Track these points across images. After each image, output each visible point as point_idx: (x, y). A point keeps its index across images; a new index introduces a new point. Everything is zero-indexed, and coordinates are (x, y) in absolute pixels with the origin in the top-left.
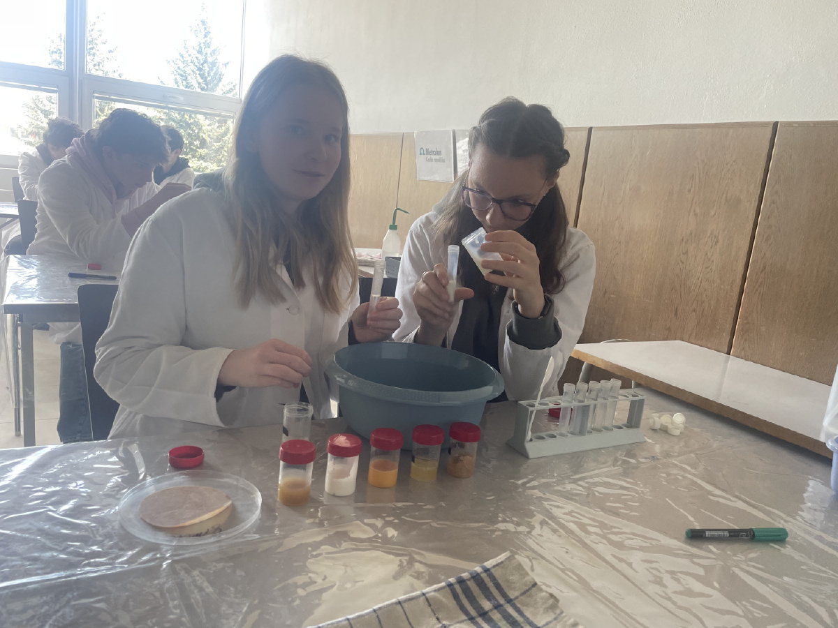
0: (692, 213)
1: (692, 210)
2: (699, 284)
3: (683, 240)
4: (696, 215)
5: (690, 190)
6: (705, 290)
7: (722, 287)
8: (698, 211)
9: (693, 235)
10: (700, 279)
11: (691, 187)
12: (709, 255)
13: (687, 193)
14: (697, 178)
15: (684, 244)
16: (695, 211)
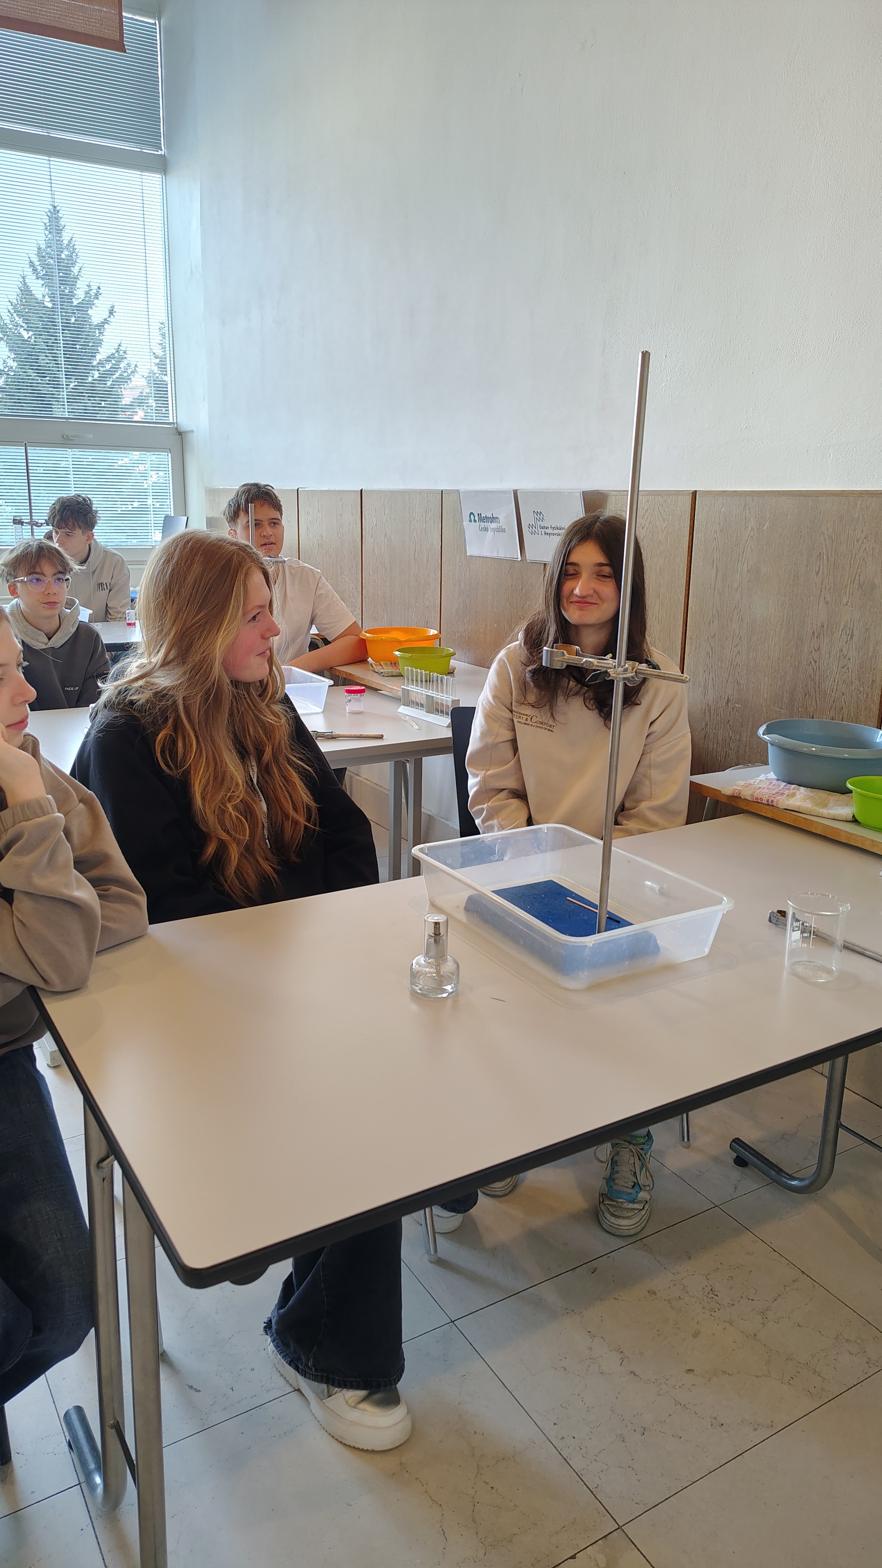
0: (822, 599)
1: (822, 596)
2: (835, 687)
3: (814, 633)
4: (827, 603)
5: (819, 572)
7: (861, 689)
8: (828, 598)
9: (825, 627)
10: (836, 681)
11: (819, 568)
12: (845, 651)
13: (815, 577)
14: (825, 558)
15: (815, 638)
16: (825, 599)
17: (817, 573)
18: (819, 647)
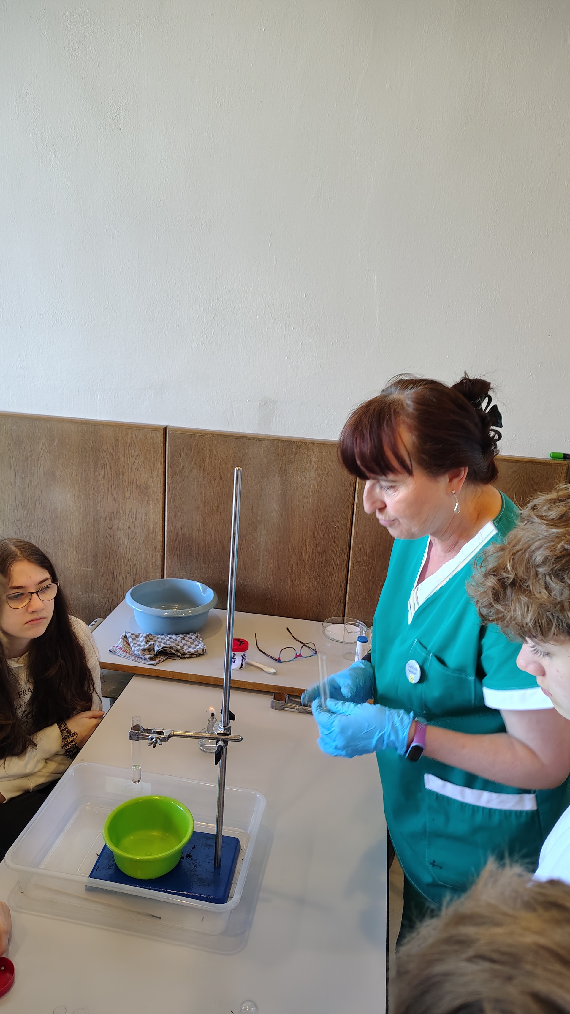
2: (128, 552)
3: (106, 517)
4: (114, 497)
6: (135, 556)
7: (148, 552)
8: (115, 494)
9: (115, 513)
10: (128, 547)
11: (105, 473)
12: (132, 529)
13: (102, 479)
14: (108, 467)
15: (108, 520)
16: (112, 494)
17: (104, 477)
18: (112, 526)
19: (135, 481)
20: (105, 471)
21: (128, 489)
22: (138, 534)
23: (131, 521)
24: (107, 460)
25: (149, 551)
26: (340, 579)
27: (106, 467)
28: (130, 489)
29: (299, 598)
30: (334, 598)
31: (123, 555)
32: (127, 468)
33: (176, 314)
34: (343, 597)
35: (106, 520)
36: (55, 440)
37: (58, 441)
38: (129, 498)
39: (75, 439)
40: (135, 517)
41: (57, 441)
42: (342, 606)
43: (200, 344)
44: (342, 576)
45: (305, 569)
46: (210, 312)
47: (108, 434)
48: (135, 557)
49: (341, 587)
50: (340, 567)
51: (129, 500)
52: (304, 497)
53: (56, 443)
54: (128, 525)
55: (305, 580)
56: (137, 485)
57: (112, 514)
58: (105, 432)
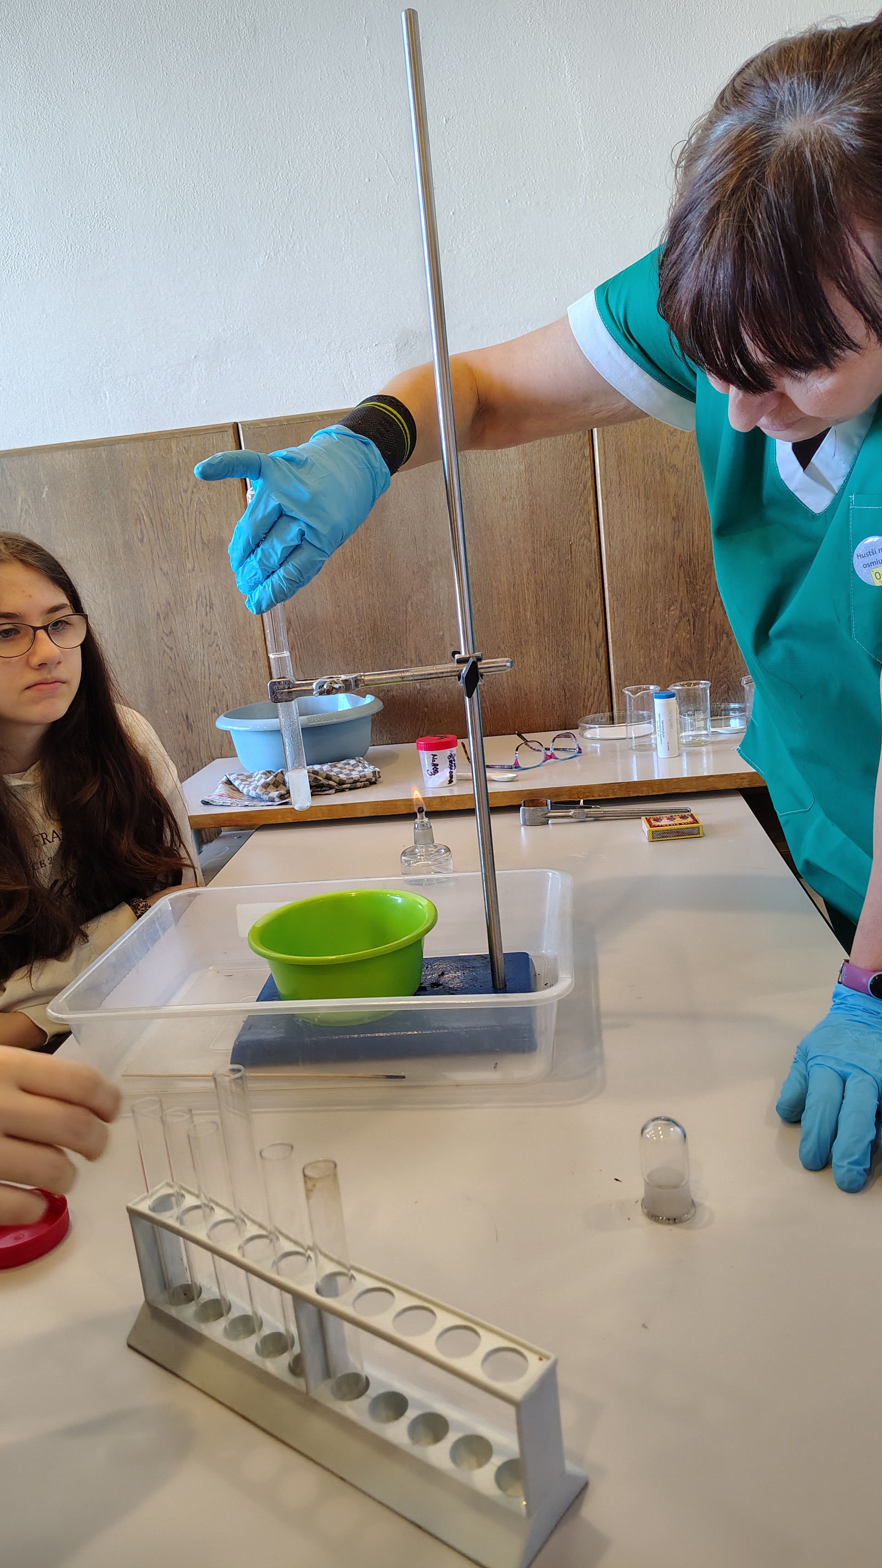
19: (198, 536)
20: (141, 529)
21: (188, 554)
22: (219, 635)
23: (204, 613)
24: (142, 508)
25: (243, 662)
26: (593, 641)
27: (142, 521)
28: (192, 553)
29: (526, 694)
30: (589, 681)
31: (200, 681)
32: (181, 513)
33: (220, 208)
34: (605, 675)
35: (159, 620)
36: (44, 488)
37: (49, 488)
38: (193, 570)
39: (78, 477)
40: (208, 604)
41: (46, 489)
42: (606, 692)
43: (273, 254)
44: (598, 635)
45: (528, 636)
46: (280, 191)
47: (135, 457)
48: (220, 680)
49: (597, 655)
50: (591, 618)
51: (194, 573)
52: (504, 498)
53: (45, 493)
54: (198, 621)
55: (532, 657)
56: (204, 543)
57: (168, 607)
58: (130, 455)
